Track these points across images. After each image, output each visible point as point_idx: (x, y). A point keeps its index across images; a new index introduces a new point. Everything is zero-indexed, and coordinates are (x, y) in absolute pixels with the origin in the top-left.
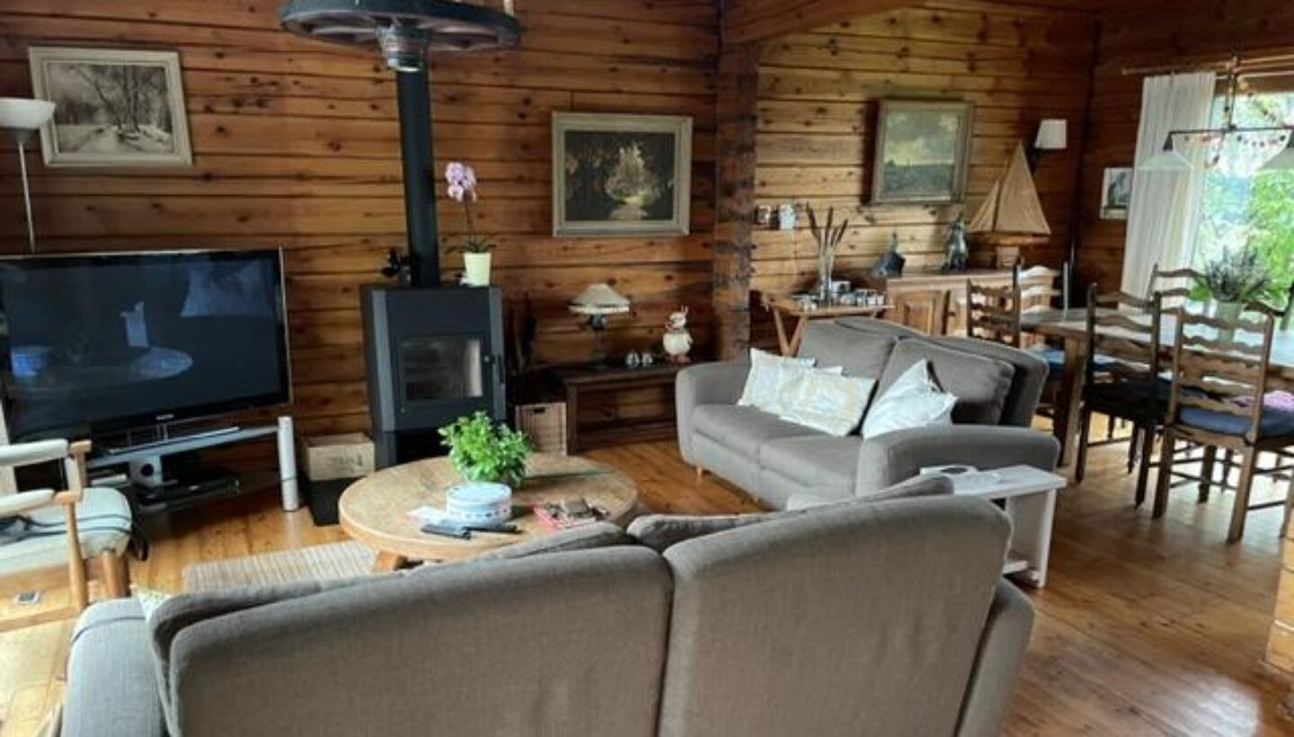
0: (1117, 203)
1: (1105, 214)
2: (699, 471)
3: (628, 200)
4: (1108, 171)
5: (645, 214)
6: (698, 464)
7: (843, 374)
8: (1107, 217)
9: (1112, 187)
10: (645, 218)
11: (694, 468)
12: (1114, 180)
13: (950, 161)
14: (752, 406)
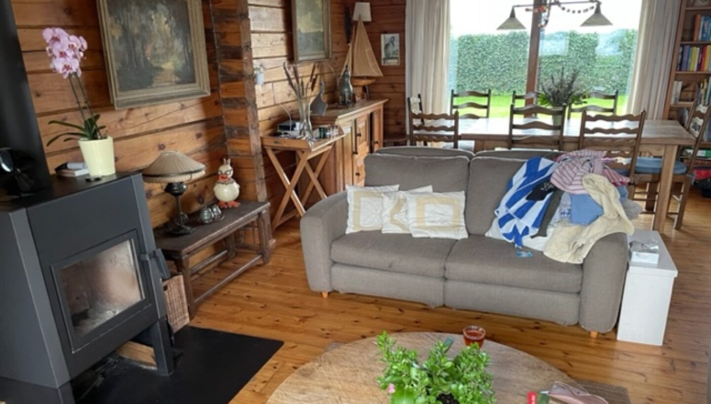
0: (391, 56)
1: (384, 63)
2: (325, 295)
3: (164, 66)
4: (382, 36)
5: (177, 79)
6: (322, 289)
7: (434, 191)
8: (386, 65)
9: (387, 46)
10: (178, 83)
11: (320, 294)
12: (387, 42)
13: (322, 30)
14: (362, 232)
